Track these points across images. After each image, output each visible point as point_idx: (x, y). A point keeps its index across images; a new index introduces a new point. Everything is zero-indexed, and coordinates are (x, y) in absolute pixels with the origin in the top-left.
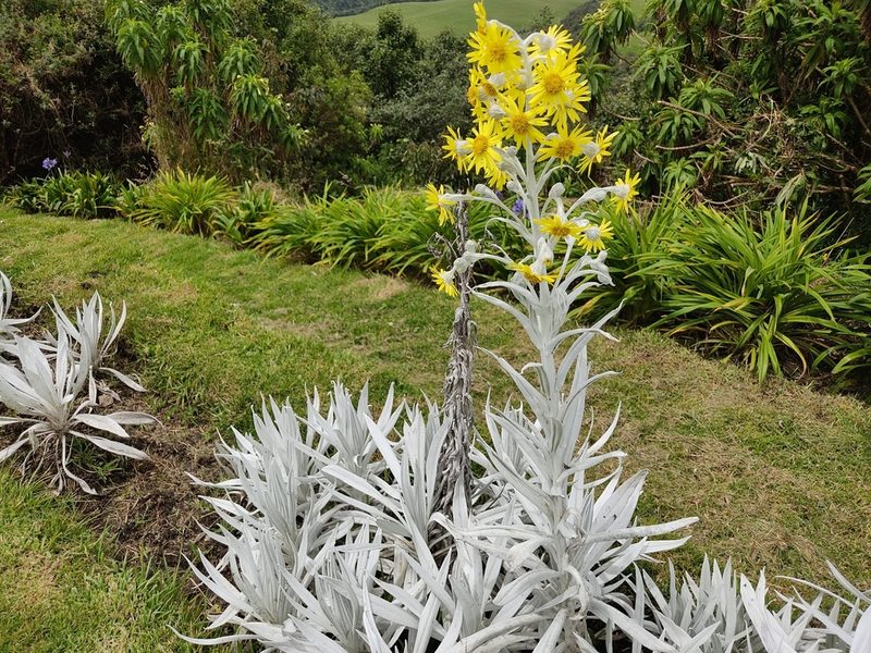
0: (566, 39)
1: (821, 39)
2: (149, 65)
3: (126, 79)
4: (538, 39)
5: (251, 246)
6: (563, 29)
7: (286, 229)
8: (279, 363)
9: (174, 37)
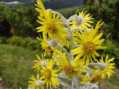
0: (89, 18)
1: (110, 14)
2: (12, 21)
3: (8, 23)
4: (74, 19)
5: (26, 47)
6: (86, 14)
7: (31, 45)
8: (25, 74)
9: (15, 17)
